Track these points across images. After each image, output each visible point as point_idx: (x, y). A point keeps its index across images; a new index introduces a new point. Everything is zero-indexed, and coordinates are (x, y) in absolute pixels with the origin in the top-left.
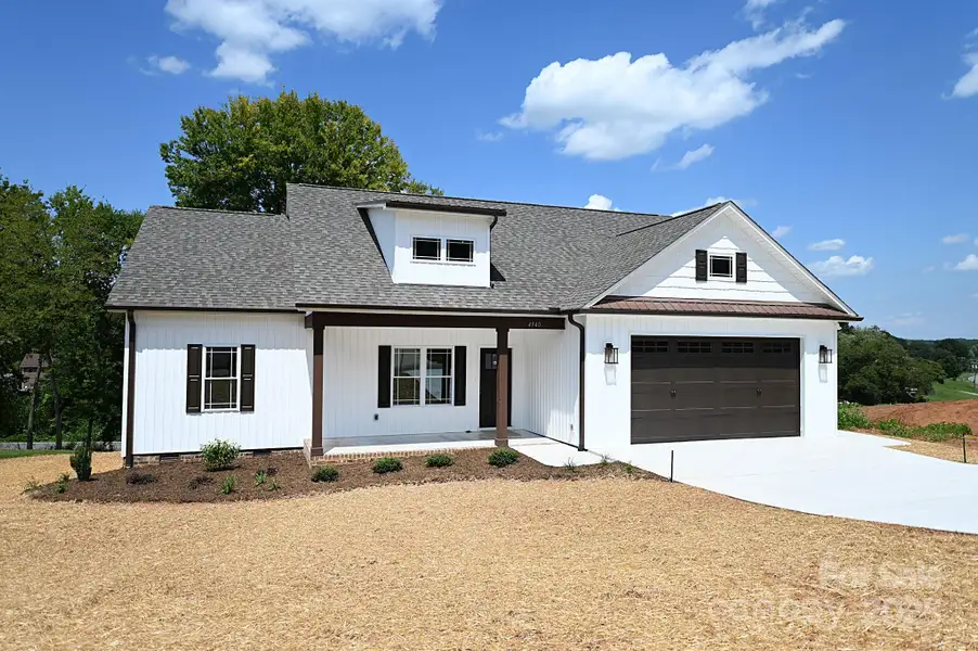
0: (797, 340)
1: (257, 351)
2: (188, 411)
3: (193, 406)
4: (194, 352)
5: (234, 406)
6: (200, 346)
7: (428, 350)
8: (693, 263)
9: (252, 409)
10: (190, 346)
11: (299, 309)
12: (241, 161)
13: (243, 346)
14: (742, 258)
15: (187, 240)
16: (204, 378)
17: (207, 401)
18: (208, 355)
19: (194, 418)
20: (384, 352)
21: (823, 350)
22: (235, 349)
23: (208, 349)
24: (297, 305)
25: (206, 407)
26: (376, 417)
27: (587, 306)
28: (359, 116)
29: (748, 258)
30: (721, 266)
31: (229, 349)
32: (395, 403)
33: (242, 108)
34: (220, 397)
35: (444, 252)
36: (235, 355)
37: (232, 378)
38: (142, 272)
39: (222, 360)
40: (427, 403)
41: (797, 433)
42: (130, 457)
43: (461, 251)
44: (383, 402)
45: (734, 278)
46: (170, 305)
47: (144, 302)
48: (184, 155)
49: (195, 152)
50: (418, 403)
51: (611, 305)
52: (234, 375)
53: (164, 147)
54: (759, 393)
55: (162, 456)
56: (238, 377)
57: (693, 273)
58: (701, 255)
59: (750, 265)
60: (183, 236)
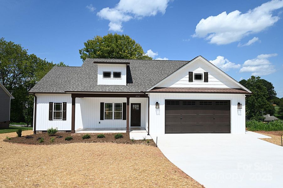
0: (229, 101)
1: (67, 104)
2: (49, 120)
3: (50, 118)
4: (51, 104)
5: (61, 119)
6: (52, 103)
7: (115, 104)
8: (188, 76)
9: (66, 120)
10: (50, 103)
11: (66, 93)
12: (97, 53)
13: (63, 103)
14: (206, 74)
15: (58, 75)
16: (53, 111)
17: (54, 117)
18: (54, 105)
19: (51, 121)
20: (102, 104)
21: (239, 104)
22: (61, 103)
23: (55, 103)
24: (65, 91)
25: (54, 119)
26: (100, 123)
27: (148, 91)
28: (128, 38)
29: (208, 74)
30: (198, 77)
31: (60, 103)
32: (105, 119)
33: (98, 39)
34: (58, 116)
35: (112, 75)
36: (61, 105)
37: (60, 111)
38: (42, 83)
39: (58, 106)
40: (115, 119)
41: (230, 132)
42: (35, 131)
43: (117, 75)
44: (102, 118)
45: (203, 80)
46: (44, 92)
47: (38, 91)
48: (85, 52)
49: (87, 51)
50: (112, 119)
51: (156, 90)
52: (61, 110)
53: (80, 51)
54: (214, 119)
55: (43, 131)
56: (62, 111)
57: (188, 79)
58: (191, 74)
59: (209, 76)
60: (58, 74)
